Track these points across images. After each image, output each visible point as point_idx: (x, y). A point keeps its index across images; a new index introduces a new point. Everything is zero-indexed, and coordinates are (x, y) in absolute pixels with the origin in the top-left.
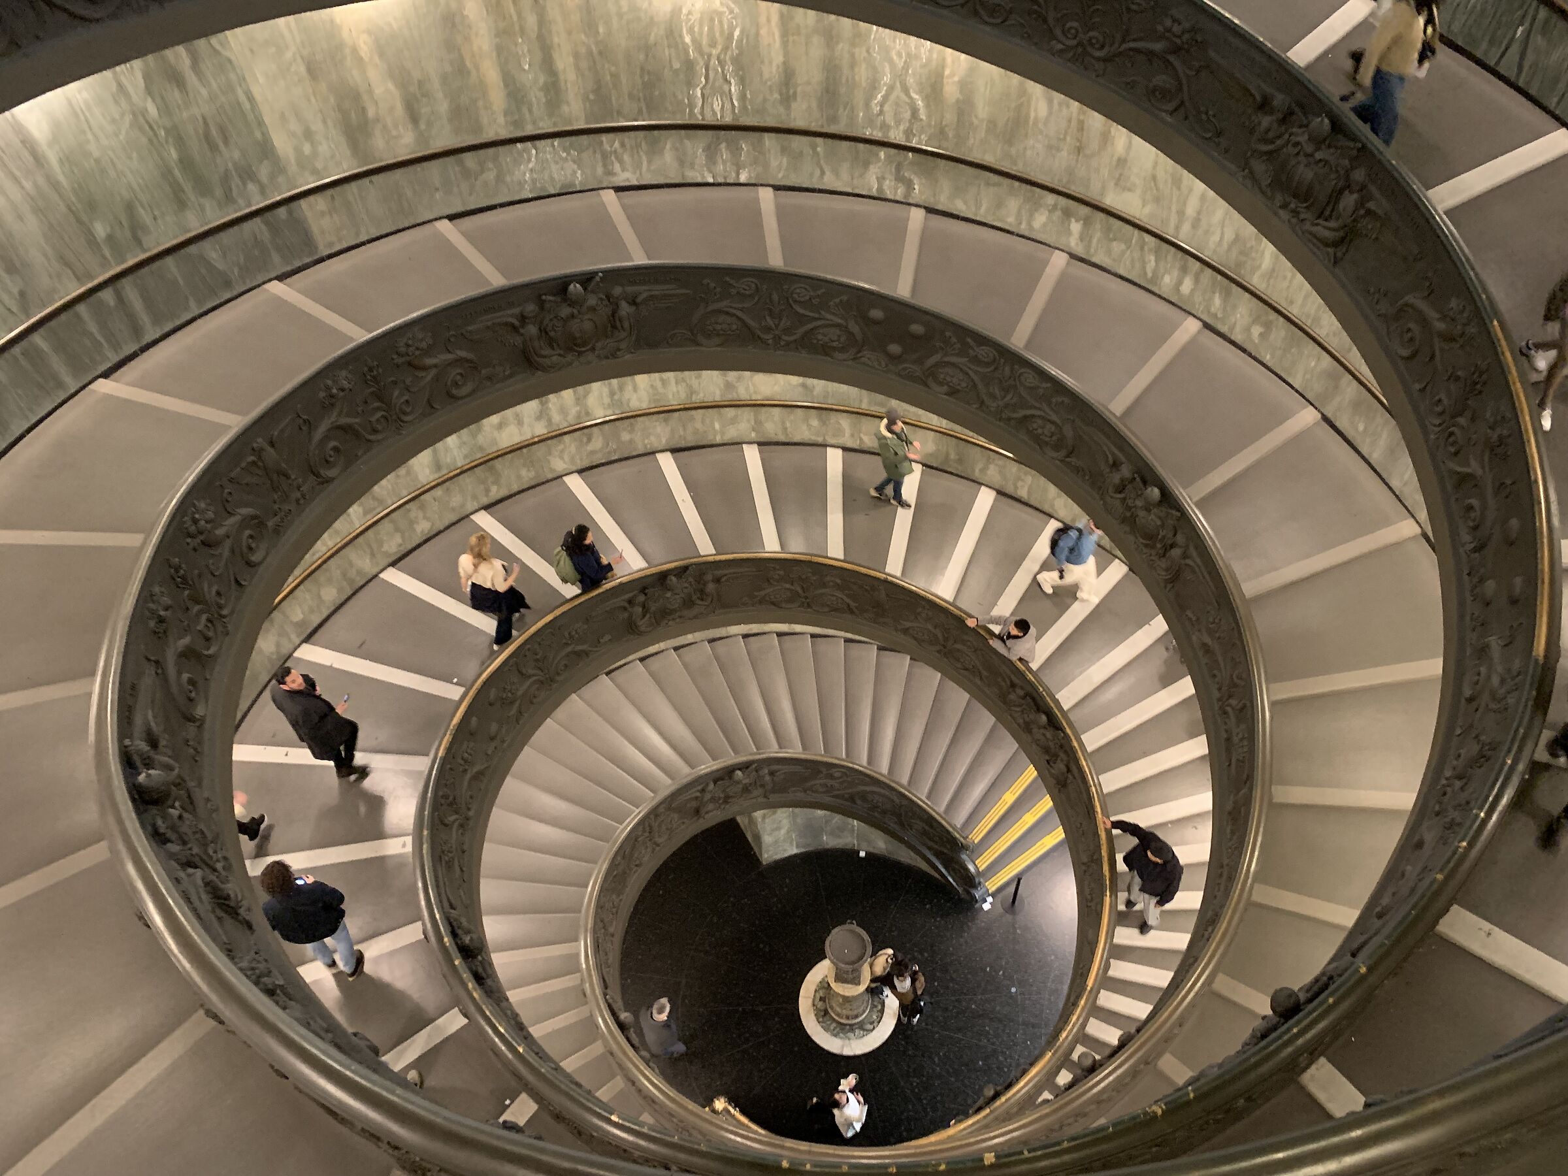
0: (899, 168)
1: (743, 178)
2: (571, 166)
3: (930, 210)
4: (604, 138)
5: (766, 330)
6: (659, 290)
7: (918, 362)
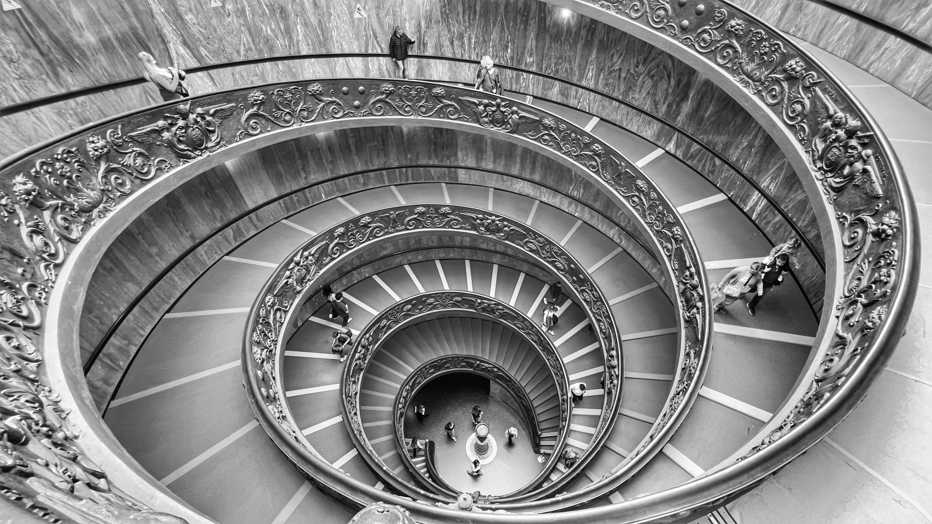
0: (620, 234)
1: (576, 215)
2: (530, 190)
3: (624, 250)
4: (542, 187)
5: (543, 254)
6: (517, 229)
7: (580, 287)
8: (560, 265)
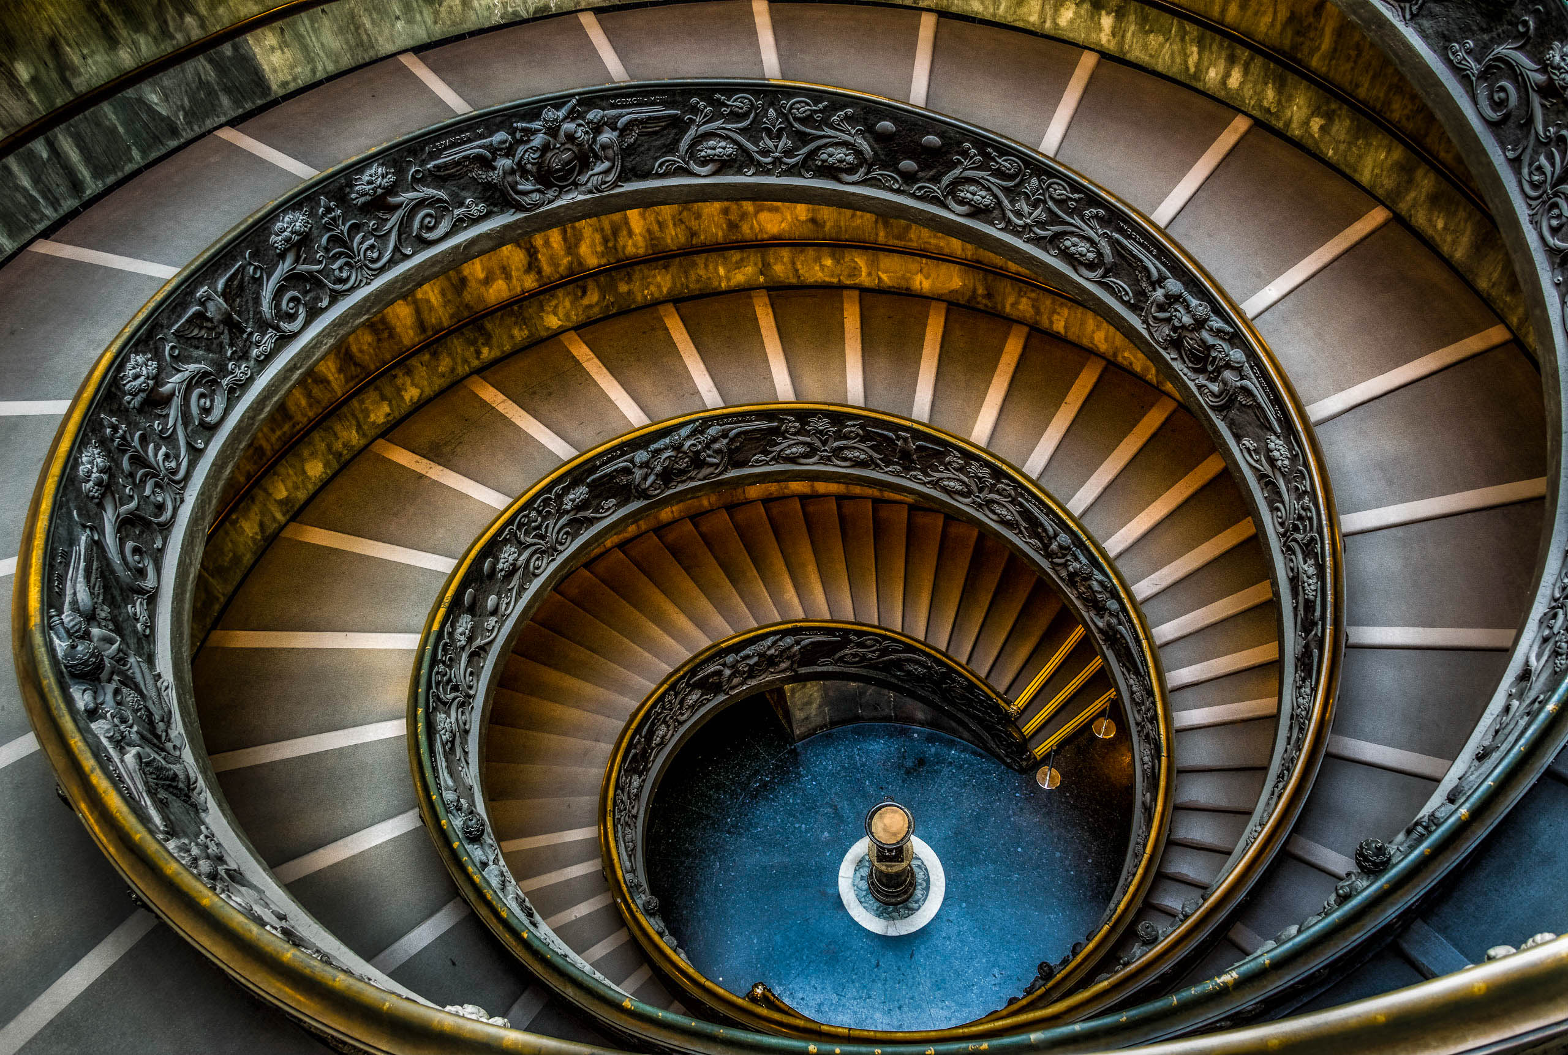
3: (943, 14)
5: (765, 153)
6: (643, 113)
7: (935, 180)
8: (840, 153)
